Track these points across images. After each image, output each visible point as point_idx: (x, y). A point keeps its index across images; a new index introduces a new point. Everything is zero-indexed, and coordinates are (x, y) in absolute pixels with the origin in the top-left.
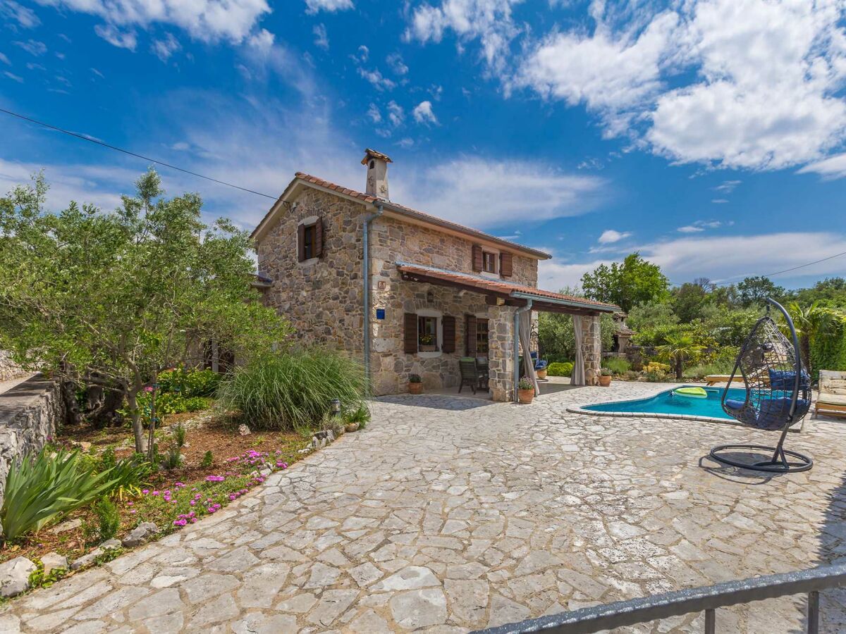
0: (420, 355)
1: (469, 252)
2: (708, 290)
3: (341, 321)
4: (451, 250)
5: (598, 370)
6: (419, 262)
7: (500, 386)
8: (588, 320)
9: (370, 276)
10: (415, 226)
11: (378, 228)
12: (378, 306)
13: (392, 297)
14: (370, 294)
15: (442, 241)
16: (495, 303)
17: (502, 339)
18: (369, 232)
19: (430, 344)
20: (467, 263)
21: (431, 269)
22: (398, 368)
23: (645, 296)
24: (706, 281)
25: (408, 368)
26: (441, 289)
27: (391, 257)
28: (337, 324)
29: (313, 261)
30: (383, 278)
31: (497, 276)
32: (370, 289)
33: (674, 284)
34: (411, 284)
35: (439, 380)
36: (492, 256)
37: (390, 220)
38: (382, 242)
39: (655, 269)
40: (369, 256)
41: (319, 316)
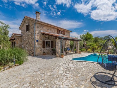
0: (46, 48)
1: (56, 30)
2: (99, 38)
3: (31, 42)
4: (53, 30)
5: (79, 51)
6: (46, 31)
7: (57, 54)
8: (77, 42)
9: (35, 34)
10: (45, 25)
11: (37, 25)
12: (37, 39)
13: (40, 38)
14: (35, 37)
15: (51, 28)
16: (56, 39)
17: (58, 45)
18: (35, 26)
19: (48, 46)
20: (56, 32)
21: (48, 33)
22: (41, 50)
23: (90, 39)
24: (99, 37)
25: (43, 50)
26: (51, 36)
27: (40, 30)
28: (31, 43)
29: (28, 31)
30: (38, 34)
31: (62, 35)
32: (35, 36)
33: (94, 37)
34: (44, 35)
35: (50, 52)
36: (61, 31)
37: (39, 24)
38: (38, 28)
39: (91, 35)
40: (35, 30)
41: (28, 41)
